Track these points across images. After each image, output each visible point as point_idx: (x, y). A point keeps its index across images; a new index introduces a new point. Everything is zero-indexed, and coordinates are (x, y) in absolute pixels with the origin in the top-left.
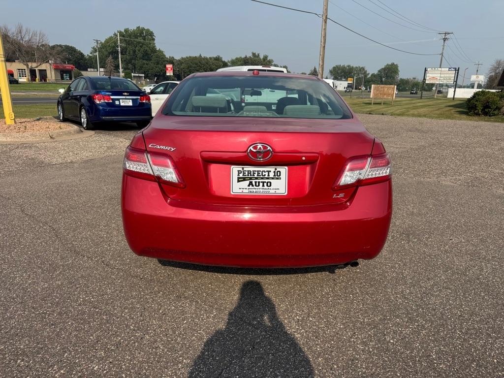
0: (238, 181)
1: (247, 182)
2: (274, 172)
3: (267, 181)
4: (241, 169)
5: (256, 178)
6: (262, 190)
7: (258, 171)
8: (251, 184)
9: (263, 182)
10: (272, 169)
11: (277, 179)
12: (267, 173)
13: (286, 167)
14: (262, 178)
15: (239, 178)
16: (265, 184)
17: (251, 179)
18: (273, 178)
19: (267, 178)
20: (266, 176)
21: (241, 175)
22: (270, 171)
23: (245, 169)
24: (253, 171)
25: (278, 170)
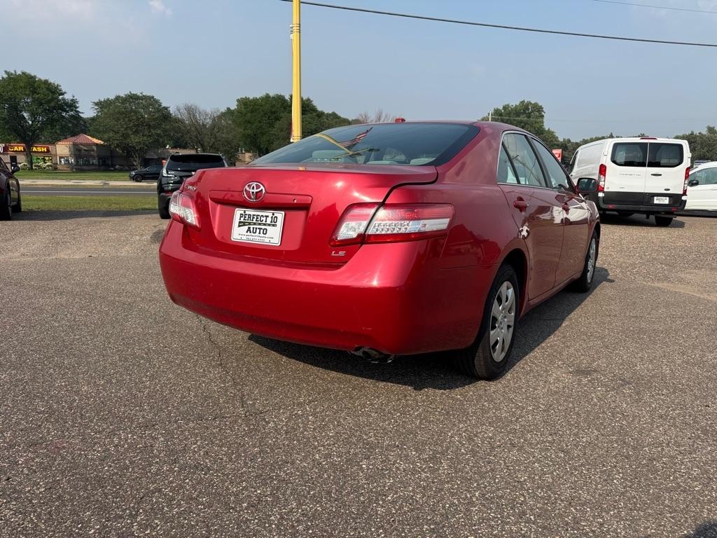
0: (239, 226)
1: (246, 227)
2: (272, 217)
3: (264, 227)
4: (242, 212)
5: (255, 224)
6: (258, 238)
7: (257, 216)
8: (249, 230)
9: (260, 229)
10: (269, 213)
11: (273, 225)
12: (264, 219)
13: (283, 213)
14: (260, 224)
15: (240, 222)
16: (262, 231)
17: (250, 224)
18: (269, 225)
19: (265, 225)
20: (264, 222)
21: (242, 219)
22: (268, 216)
23: (247, 213)
24: (253, 215)
25: (276, 215)
